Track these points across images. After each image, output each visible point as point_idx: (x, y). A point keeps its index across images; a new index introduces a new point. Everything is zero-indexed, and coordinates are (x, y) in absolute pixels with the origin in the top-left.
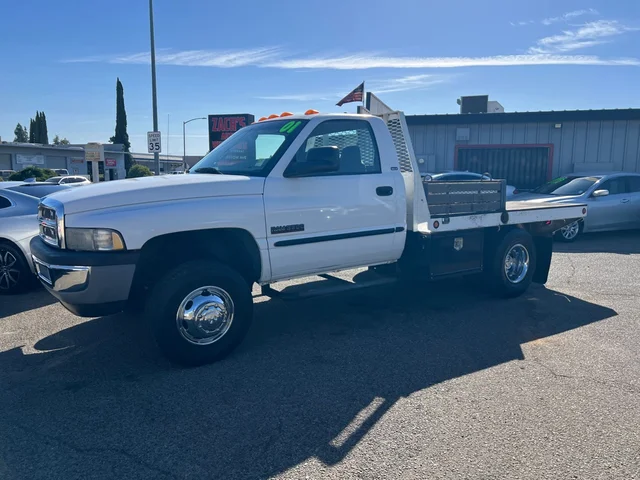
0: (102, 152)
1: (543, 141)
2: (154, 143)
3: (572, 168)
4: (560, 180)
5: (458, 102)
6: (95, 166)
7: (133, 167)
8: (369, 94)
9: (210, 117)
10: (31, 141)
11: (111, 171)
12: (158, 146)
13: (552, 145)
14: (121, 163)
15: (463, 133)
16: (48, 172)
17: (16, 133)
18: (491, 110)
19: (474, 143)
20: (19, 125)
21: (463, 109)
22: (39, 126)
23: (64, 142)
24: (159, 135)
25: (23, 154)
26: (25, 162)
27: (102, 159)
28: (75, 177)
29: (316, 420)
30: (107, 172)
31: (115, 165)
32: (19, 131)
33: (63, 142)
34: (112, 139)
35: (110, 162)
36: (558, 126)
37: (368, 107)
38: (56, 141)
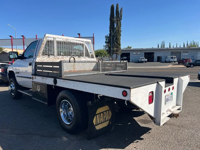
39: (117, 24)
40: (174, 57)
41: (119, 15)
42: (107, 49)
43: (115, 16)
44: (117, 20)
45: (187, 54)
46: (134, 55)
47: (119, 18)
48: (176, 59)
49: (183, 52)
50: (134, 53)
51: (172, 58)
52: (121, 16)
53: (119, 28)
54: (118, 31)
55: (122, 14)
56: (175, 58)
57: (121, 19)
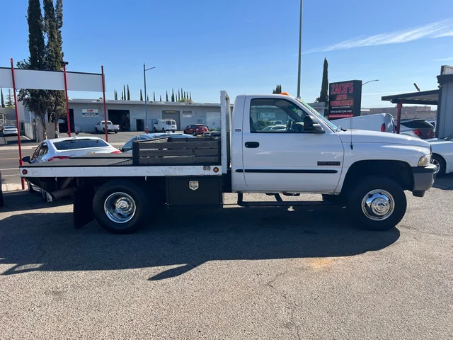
34: (318, 99)
39: (51, 37)
40: (171, 120)
41: (53, 14)
42: (26, 96)
43: (43, 12)
44: (51, 27)
45: (190, 116)
46: (84, 114)
47: (54, 21)
48: (176, 126)
49: (184, 112)
50: (84, 111)
51: (169, 123)
52: (60, 18)
53: (57, 46)
54: (56, 53)
55: (63, 12)
56: (173, 123)
57: (61, 23)
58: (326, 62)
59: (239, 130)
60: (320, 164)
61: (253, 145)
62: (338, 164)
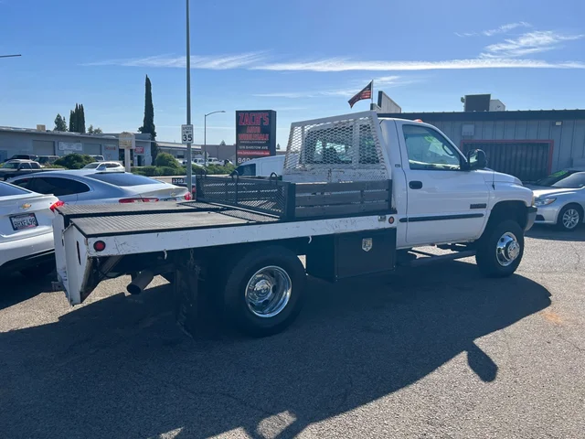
0: (134, 140)
1: (543, 137)
2: (187, 135)
3: (571, 163)
4: (561, 174)
5: (462, 100)
6: (127, 153)
7: (160, 154)
8: (380, 93)
9: (237, 112)
10: (71, 130)
11: (139, 157)
12: (191, 137)
13: (553, 141)
14: (148, 151)
15: (468, 129)
16: (87, 158)
17: (56, 123)
18: (493, 108)
19: (478, 138)
20: (58, 116)
21: (467, 107)
22: (78, 117)
23: (98, 131)
24: (192, 128)
25: (65, 142)
26: (66, 149)
27: (134, 147)
28: (111, 163)
29: (380, 378)
30: (136, 158)
31: (142, 152)
32: (59, 122)
33: (96, 131)
34: (141, 129)
35: (139, 150)
36: (558, 124)
37: (380, 104)
38: (90, 129)
58: (148, 80)
59: (399, 166)
60: (473, 207)
61: (416, 185)
62: (484, 206)
